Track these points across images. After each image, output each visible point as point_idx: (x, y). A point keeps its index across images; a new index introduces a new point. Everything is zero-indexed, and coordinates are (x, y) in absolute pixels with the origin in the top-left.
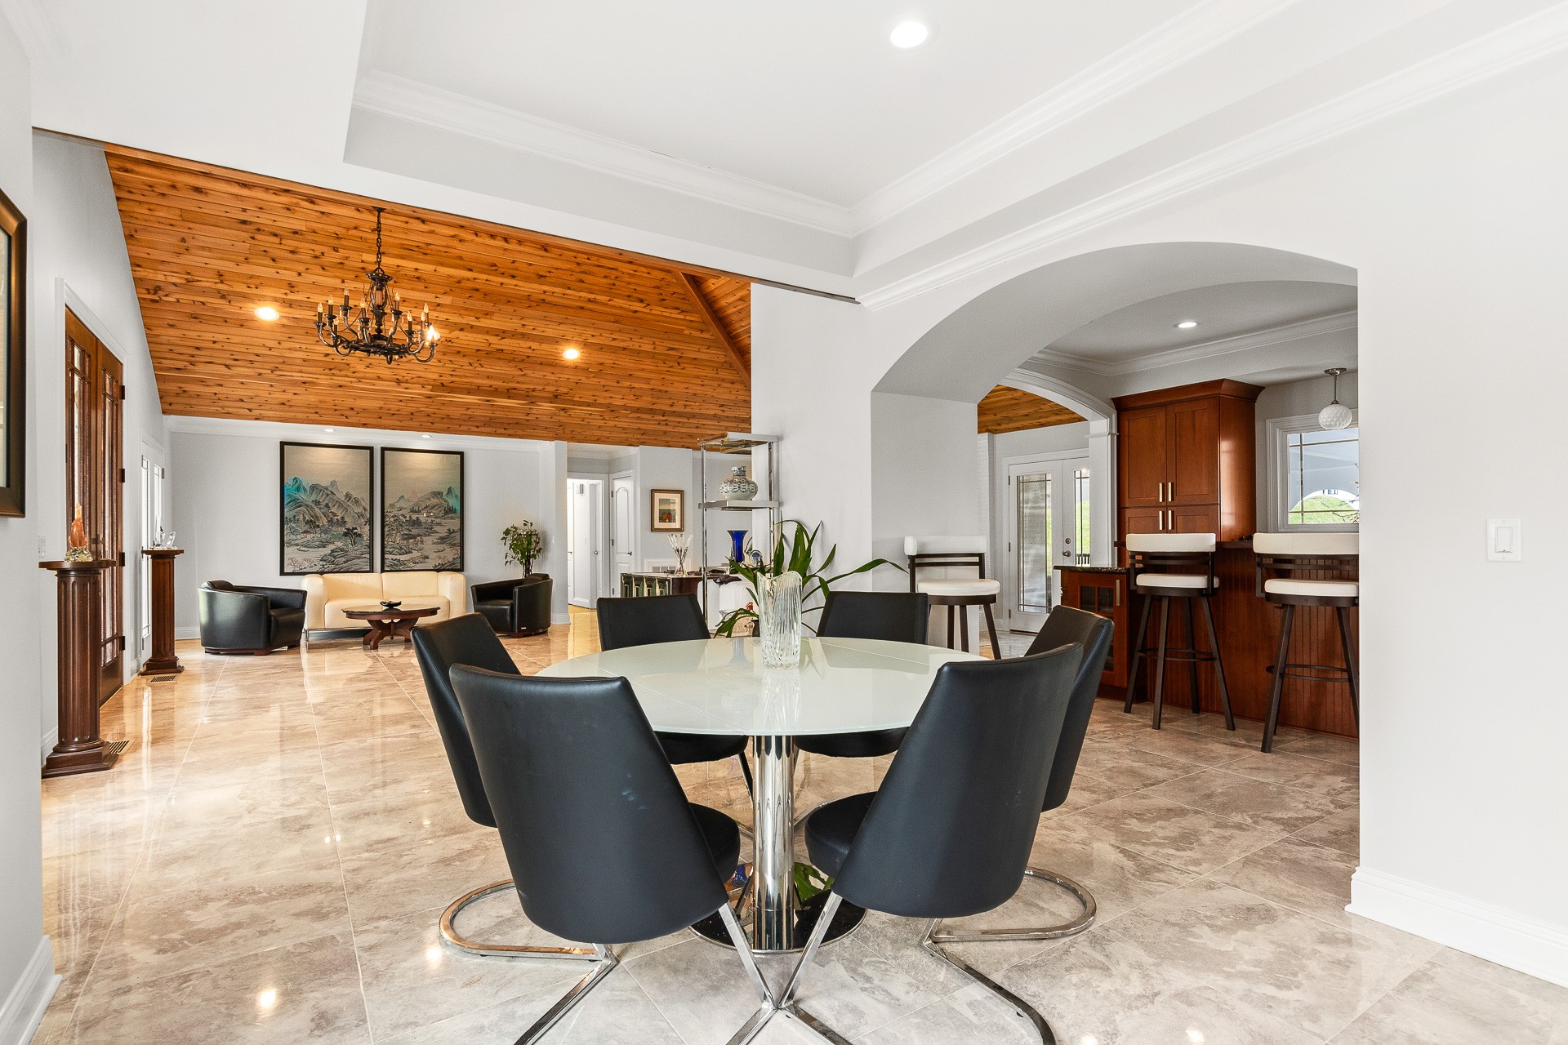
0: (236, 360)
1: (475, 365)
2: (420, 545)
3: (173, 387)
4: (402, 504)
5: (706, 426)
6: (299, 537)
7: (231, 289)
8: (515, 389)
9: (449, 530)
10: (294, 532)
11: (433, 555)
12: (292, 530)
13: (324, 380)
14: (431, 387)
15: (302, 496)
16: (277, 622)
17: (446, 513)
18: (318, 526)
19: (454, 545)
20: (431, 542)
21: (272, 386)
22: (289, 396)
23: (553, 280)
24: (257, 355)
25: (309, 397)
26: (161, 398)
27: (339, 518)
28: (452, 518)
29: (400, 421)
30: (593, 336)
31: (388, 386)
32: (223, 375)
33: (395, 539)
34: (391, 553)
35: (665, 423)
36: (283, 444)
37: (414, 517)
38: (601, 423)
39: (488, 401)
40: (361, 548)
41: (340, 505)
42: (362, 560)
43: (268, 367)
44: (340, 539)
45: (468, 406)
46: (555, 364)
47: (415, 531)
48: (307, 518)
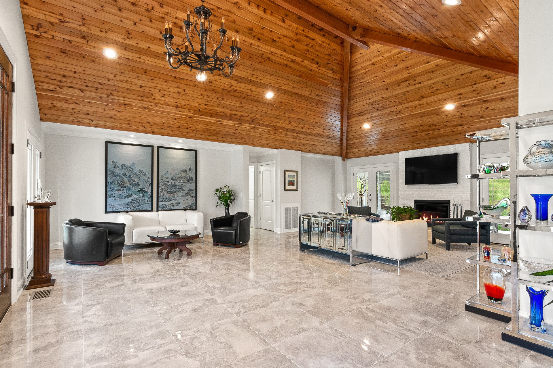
0: (87, 86)
1: (219, 99)
2: (176, 197)
3: (47, 103)
4: (167, 176)
5: (313, 140)
6: (115, 192)
7: (90, 32)
8: (235, 115)
9: (190, 189)
10: (112, 190)
11: (182, 202)
12: (112, 189)
13: (137, 103)
14: (193, 111)
15: (117, 171)
16: (112, 243)
17: (188, 180)
18: (125, 187)
19: (192, 197)
20: (181, 196)
21: (106, 105)
22: (115, 113)
23: (279, 44)
24: (101, 84)
25: (126, 114)
26: (40, 110)
27: (136, 182)
28: (191, 183)
29: (172, 131)
30: (284, 84)
31: (171, 109)
32: (79, 96)
33: (164, 194)
34: (162, 201)
35: (296, 137)
36: (107, 143)
37: (173, 183)
38: (267, 136)
39: (219, 121)
40: (147, 198)
41: (137, 175)
42: (148, 204)
43: (106, 93)
44: (136, 193)
45: (208, 124)
46: (260, 101)
47: (173, 190)
48: (119, 183)
